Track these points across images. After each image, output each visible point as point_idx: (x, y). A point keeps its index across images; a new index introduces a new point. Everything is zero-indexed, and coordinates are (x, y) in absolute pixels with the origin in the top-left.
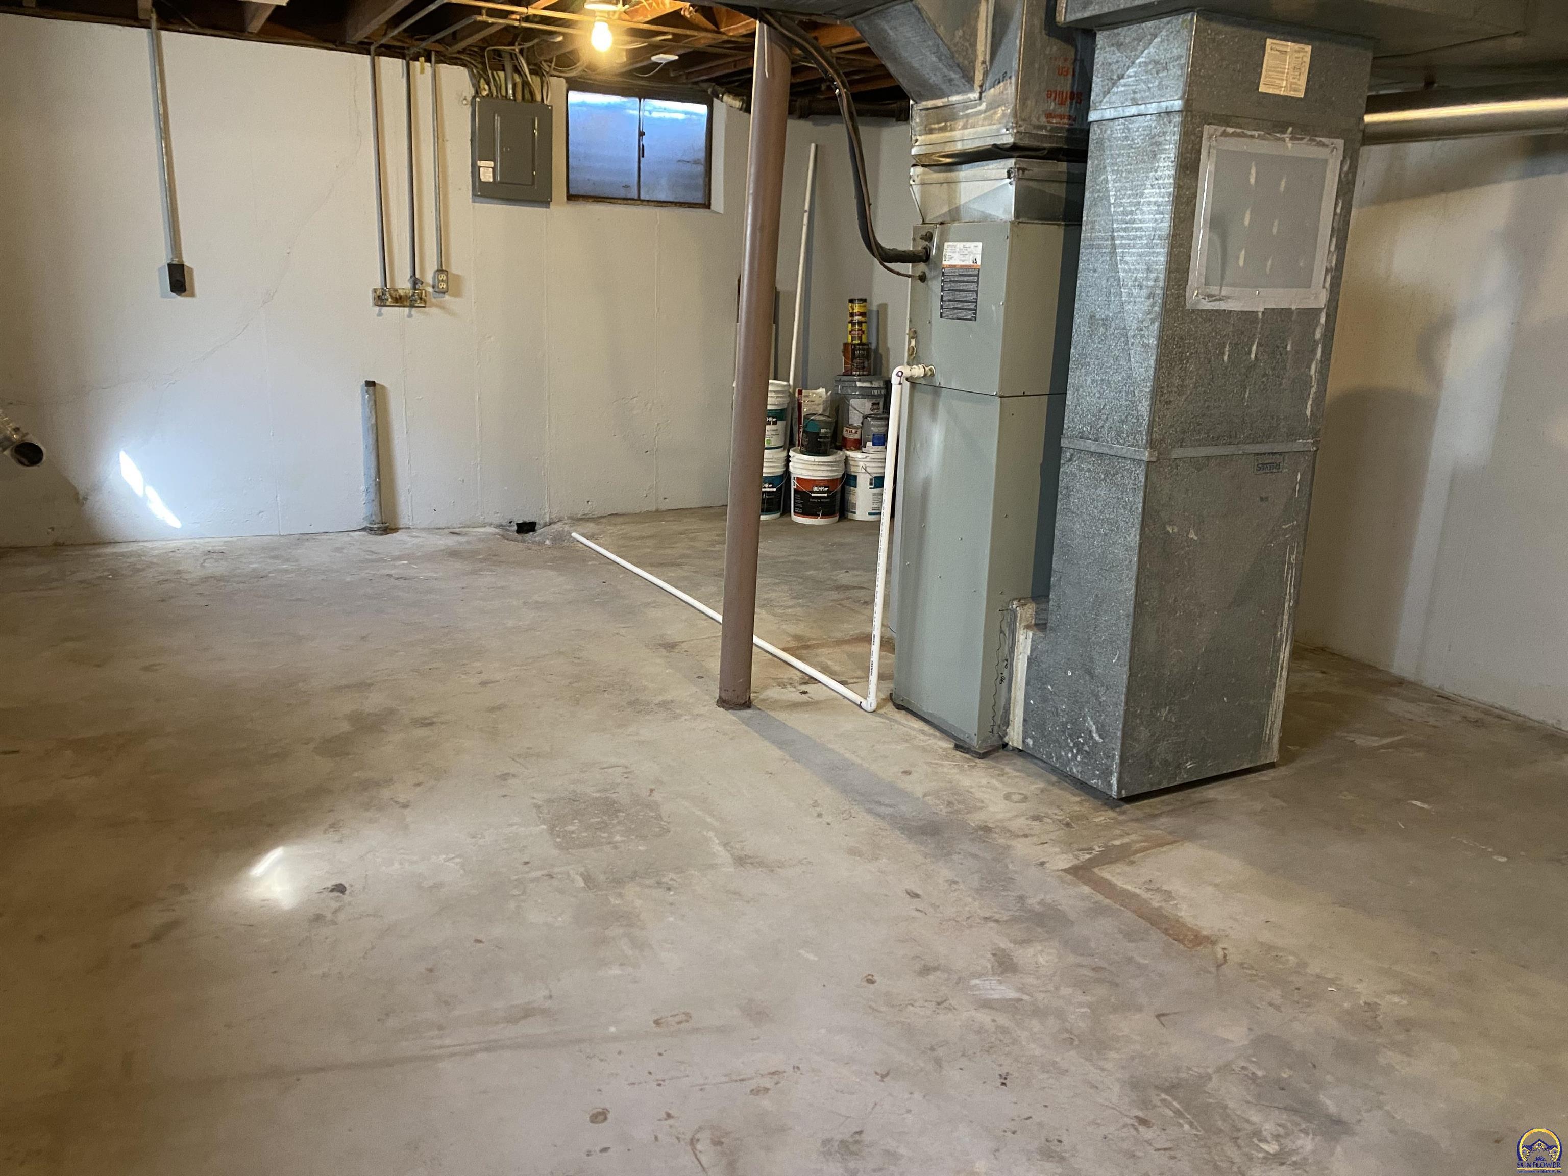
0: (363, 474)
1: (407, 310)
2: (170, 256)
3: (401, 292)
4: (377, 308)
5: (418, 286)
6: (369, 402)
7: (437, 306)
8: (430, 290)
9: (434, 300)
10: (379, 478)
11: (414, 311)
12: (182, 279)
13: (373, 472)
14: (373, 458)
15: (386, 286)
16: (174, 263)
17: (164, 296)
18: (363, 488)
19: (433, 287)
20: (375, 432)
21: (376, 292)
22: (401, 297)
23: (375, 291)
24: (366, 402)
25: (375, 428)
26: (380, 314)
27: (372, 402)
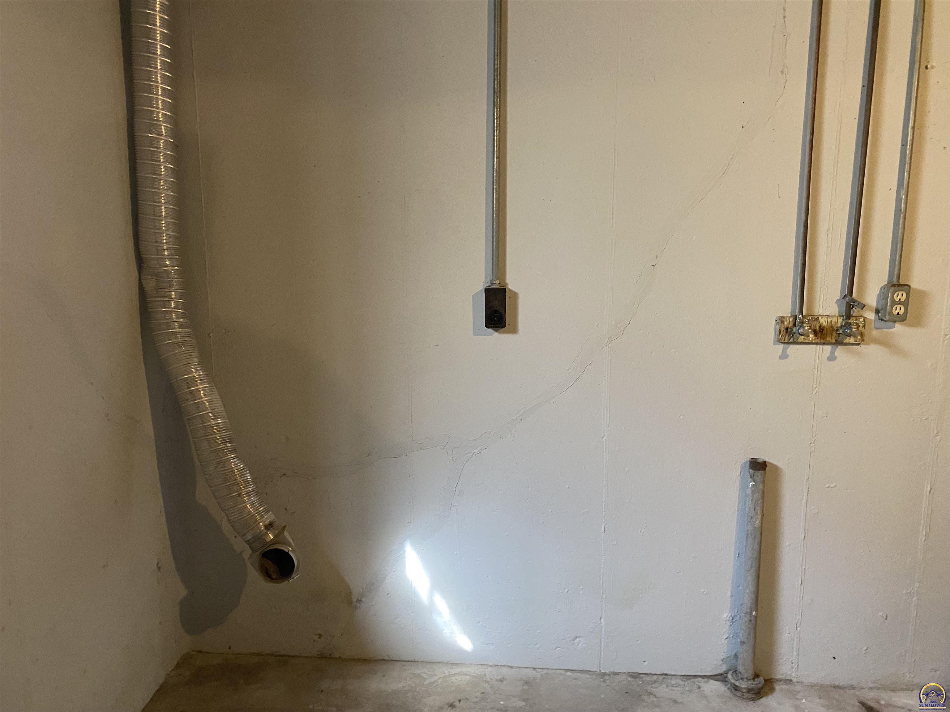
0: (729, 594)
1: (828, 348)
2: (490, 278)
3: (823, 321)
4: (781, 346)
5: (855, 312)
6: (753, 493)
7: (877, 341)
8: (871, 316)
9: (875, 333)
10: (756, 611)
11: (840, 349)
12: (501, 310)
13: (747, 599)
14: (750, 578)
15: (801, 311)
16: (494, 286)
17: (476, 333)
18: (726, 615)
19: (877, 312)
20: (757, 540)
21: (783, 322)
22: (822, 329)
23: (781, 320)
24: (749, 491)
25: (758, 534)
26: (784, 356)
27: (758, 495)
